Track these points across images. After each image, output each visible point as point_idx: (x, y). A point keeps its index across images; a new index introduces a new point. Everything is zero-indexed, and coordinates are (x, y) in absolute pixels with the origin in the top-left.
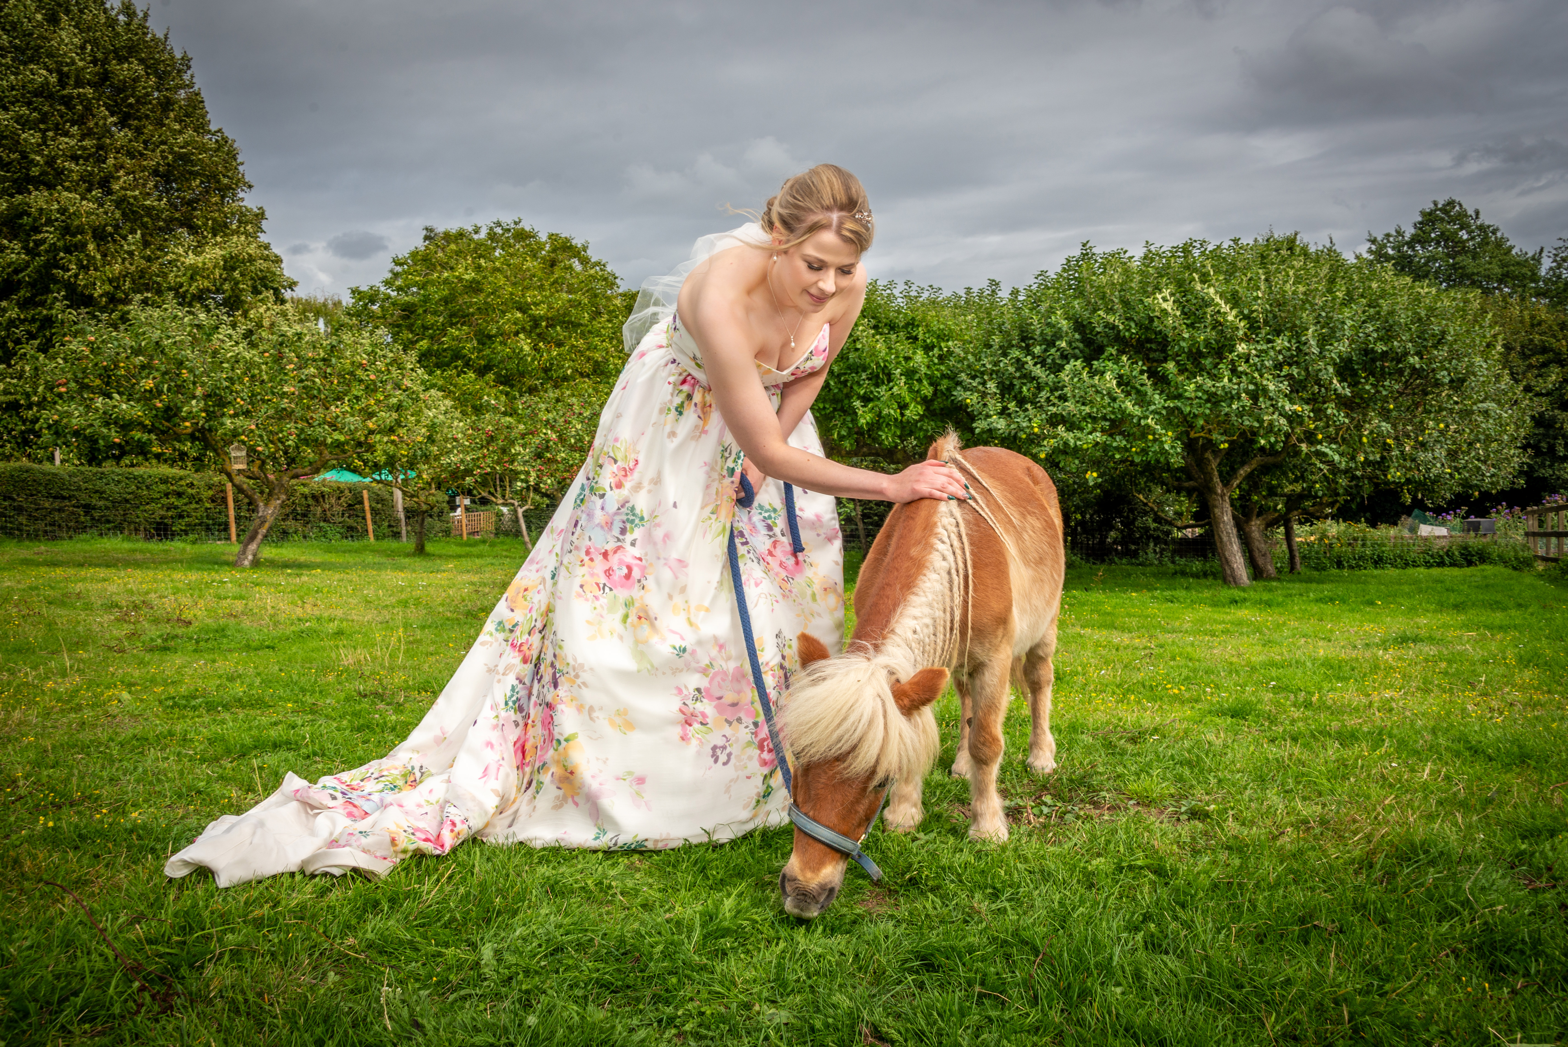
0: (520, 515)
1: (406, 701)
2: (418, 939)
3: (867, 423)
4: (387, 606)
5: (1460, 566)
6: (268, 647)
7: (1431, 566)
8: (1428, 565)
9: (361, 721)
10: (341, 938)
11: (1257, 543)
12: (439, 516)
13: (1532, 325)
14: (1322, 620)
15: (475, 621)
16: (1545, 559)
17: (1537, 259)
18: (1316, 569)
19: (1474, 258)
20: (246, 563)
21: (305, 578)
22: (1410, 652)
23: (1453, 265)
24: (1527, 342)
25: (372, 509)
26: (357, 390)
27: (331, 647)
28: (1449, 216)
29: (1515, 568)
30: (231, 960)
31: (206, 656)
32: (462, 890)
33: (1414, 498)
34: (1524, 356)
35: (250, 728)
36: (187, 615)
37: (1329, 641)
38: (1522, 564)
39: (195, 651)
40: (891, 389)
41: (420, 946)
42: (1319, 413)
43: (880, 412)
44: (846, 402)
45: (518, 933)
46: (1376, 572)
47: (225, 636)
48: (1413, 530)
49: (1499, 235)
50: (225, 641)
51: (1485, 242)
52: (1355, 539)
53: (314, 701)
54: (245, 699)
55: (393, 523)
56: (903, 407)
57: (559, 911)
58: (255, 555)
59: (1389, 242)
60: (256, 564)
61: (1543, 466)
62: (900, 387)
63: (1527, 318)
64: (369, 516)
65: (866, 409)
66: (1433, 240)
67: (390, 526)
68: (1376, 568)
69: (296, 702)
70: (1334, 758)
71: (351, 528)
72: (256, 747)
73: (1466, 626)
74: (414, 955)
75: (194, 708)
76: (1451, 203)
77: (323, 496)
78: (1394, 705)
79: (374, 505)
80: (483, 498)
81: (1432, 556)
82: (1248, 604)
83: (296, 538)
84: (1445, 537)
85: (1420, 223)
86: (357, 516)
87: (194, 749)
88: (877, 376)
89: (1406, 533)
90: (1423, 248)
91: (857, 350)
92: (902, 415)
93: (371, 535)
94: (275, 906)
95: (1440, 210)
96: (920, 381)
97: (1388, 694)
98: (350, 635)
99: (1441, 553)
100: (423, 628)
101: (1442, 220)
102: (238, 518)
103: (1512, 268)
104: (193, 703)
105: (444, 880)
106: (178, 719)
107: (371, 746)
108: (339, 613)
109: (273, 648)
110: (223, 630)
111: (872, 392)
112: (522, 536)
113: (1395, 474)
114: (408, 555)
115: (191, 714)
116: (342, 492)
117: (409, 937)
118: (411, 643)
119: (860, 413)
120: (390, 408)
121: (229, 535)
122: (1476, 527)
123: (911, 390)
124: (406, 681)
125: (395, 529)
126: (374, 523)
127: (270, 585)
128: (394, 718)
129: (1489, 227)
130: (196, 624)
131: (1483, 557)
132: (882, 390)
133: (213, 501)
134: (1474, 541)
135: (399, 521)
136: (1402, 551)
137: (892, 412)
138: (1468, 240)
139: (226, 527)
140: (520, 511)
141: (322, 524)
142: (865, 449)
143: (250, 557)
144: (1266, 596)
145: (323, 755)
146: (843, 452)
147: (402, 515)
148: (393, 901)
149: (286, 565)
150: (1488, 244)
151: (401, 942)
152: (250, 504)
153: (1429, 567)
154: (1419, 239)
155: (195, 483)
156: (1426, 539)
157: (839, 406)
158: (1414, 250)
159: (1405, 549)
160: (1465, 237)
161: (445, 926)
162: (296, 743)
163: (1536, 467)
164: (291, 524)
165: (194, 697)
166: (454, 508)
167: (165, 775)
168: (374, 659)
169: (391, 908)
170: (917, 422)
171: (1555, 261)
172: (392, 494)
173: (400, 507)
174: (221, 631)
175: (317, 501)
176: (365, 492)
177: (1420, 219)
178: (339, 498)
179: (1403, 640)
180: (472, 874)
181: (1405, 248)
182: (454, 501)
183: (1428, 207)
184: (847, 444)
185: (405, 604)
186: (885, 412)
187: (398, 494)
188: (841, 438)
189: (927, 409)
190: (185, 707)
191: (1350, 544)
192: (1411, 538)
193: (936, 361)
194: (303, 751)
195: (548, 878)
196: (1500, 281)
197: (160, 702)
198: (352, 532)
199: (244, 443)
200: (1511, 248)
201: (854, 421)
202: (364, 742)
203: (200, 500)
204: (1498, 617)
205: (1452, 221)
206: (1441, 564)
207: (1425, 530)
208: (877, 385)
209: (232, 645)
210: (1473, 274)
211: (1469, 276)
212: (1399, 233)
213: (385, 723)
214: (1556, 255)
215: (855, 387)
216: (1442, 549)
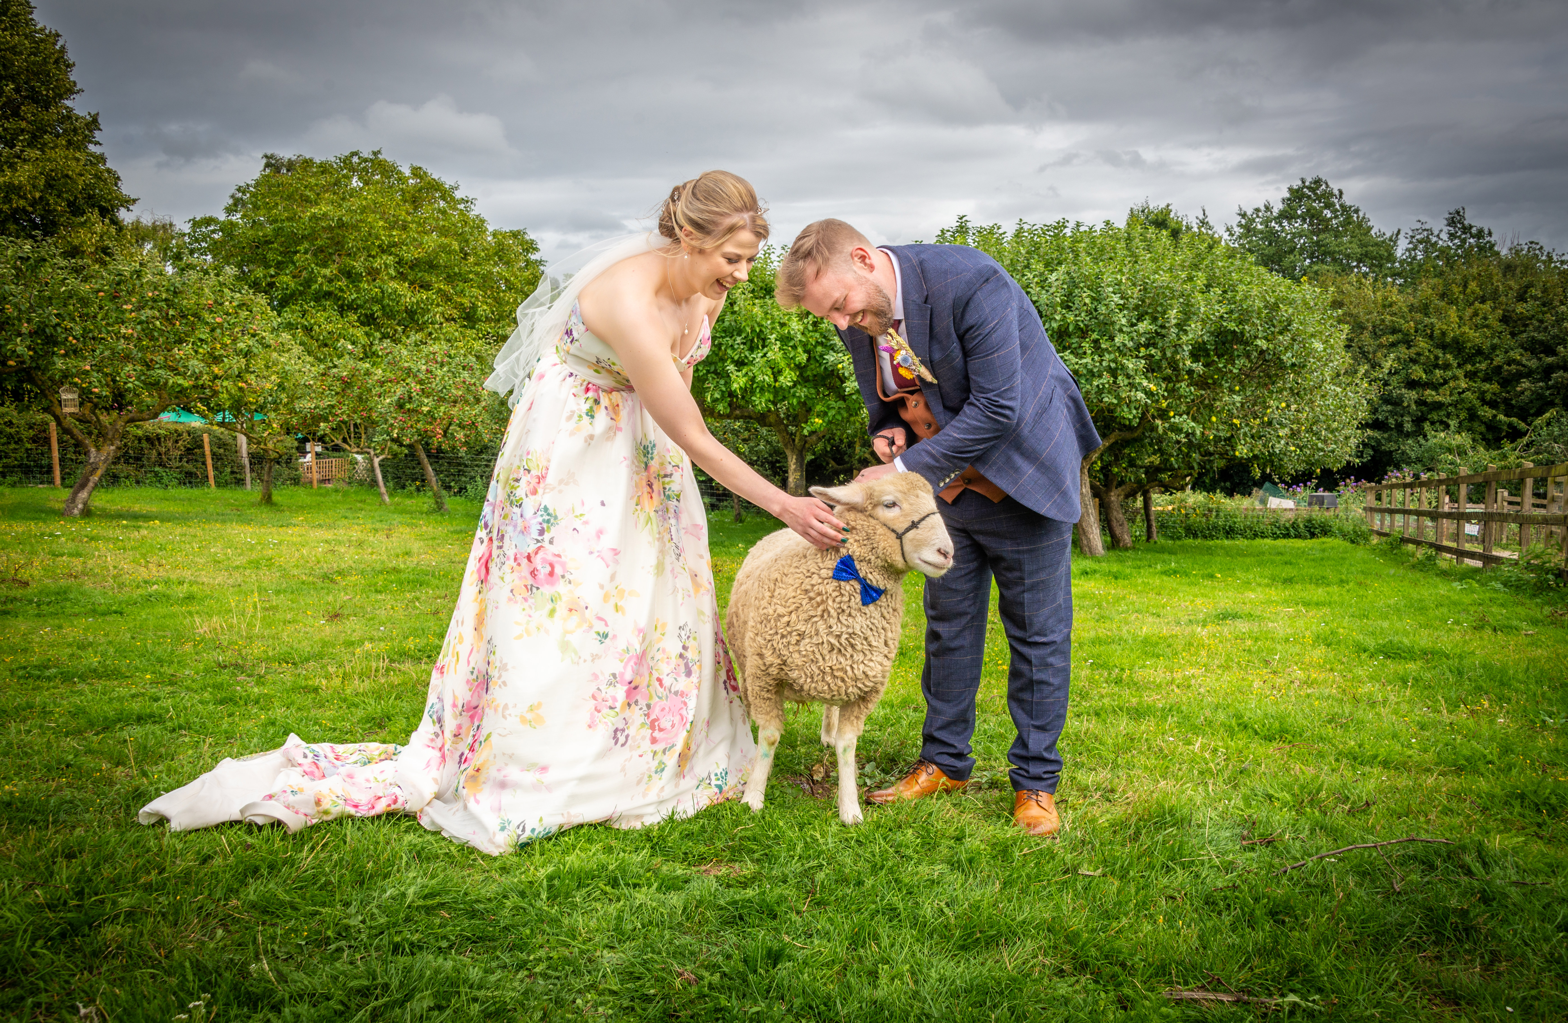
0: (376, 464)
1: (267, 673)
2: (298, 900)
3: (741, 388)
4: (237, 567)
5: (1305, 538)
6: (116, 612)
7: (1278, 537)
8: (1275, 537)
9: (224, 695)
10: (226, 899)
11: (1115, 513)
12: (287, 463)
13: (1384, 306)
14: (1159, 594)
15: (332, 586)
16: (1380, 534)
17: (1394, 239)
18: (1172, 538)
19: (1336, 237)
20: (76, 511)
21: (144, 532)
22: (1227, 629)
23: (1318, 242)
24: (1378, 322)
25: (214, 454)
26: (203, 333)
27: (183, 614)
28: (1315, 194)
29: (1353, 542)
30: (126, 921)
31: (51, 622)
32: (335, 857)
33: (1263, 472)
34: (1375, 335)
35: (111, 700)
36: (24, 575)
37: (1159, 616)
38: (1356, 537)
39: (39, 615)
40: (765, 355)
41: (299, 906)
42: (1172, 392)
43: (755, 377)
44: (720, 364)
45: (388, 893)
46: (1226, 542)
47: (67, 599)
48: (1263, 502)
49: (1361, 214)
50: (68, 604)
51: (1348, 221)
52: (1210, 510)
53: (172, 671)
54: (101, 670)
55: (235, 469)
56: (777, 373)
57: (425, 874)
58: (85, 504)
59: (1258, 216)
60: (87, 513)
61: (1389, 440)
62: (775, 353)
63: (1380, 299)
64: (209, 462)
65: (740, 374)
66: (1299, 217)
67: (232, 472)
68: (1227, 538)
69: (154, 673)
70: (1124, 732)
71: (189, 474)
72: (120, 720)
73: (1286, 602)
74: (294, 914)
75: (49, 679)
76: (1318, 182)
77: (159, 439)
78: (1193, 682)
79: (215, 449)
80: (337, 445)
81: (1279, 528)
82: (1097, 576)
83: (128, 483)
84: (1291, 510)
85: (1289, 199)
86: (196, 461)
87: (56, 721)
88: (752, 341)
89: (1258, 505)
90: (1290, 224)
91: (734, 313)
92: (776, 381)
93: (212, 481)
94: (160, 873)
95: (1307, 188)
96: (794, 347)
97: (1190, 671)
98: (202, 600)
99: (1287, 525)
100: (278, 592)
101: (1309, 197)
102: (61, 460)
103: (1371, 248)
104: (47, 673)
105: (319, 848)
106: (33, 689)
107: (237, 719)
108: (187, 574)
109: (121, 613)
110: (65, 593)
111: (746, 357)
112: (378, 485)
113: (1242, 451)
114: (253, 505)
115: (46, 684)
116: (179, 435)
117: (288, 898)
118: (267, 609)
119: (733, 377)
120: (238, 353)
121: (53, 478)
122: (1320, 501)
123: (785, 356)
124: (265, 652)
125: (238, 476)
126: (215, 468)
127: (107, 540)
128: (256, 690)
129: (1350, 207)
130: (33, 585)
131: (1325, 530)
132: (757, 356)
133: (34, 442)
134: (1318, 514)
135: (242, 467)
136: (1252, 522)
137: (767, 378)
138: (1331, 219)
139: (50, 470)
140: (377, 461)
141: (157, 469)
142: (738, 412)
143: (80, 506)
144: (1115, 567)
145: (190, 728)
146: (716, 415)
147: (246, 461)
148: (272, 867)
149: (120, 516)
150: (1350, 223)
151: (282, 904)
152: (76, 446)
153: (1275, 539)
154: (1287, 215)
155: (14, 421)
156: (1274, 511)
157: (713, 369)
158: (1281, 225)
159: (1255, 520)
160: (1329, 216)
161: (321, 889)
162: (160, 716)
163: (1383, 442)
164: (122, 468)
165: (47, 668)
166: (304, 453)
167: (31, 748)
168: (231, 627)
169: (269, 873)
170: (790, 388)
171: (1410, 243)
172: (235, 438)
173: (244, 453)
174: (62, 594)
175: (153, 444)
176: (205, 435)
177: (1288, 195)
178: (177, 442)
179: (1224, 616)
180: (345, 843)
181: (1273, 224)
182: (305, 448)
183: (1296, 184)
184: (721, 408)
185: (256, 565)
186: (760, 378)
187: (242, 440)
188: (715, 401)
189: (801, 375)
190: (39, 677)
191: (1204, 515)
192: (1261, 510)
193: (811, 328)
194: (169, 724)
195: (415, 845)
196: (1360, 261)
197: (12, 672)
198: (190, 479)
199: (76, 384)
200: (1370, 228)
201: (728, 384)
202: (230, 716)
203: (20, 440)
204: (1319, 593)
205: (1319, 198)
206: (1287, 536)
207: (1274, 502)
208: (752, 349)
209: (77, 610)
210: (1335, 252)
211: (1331, 254)
212: (1268, 208)
213: (248, 696)
214: (1412, 237)
215: (729, 351)
216: (1288, 521)
